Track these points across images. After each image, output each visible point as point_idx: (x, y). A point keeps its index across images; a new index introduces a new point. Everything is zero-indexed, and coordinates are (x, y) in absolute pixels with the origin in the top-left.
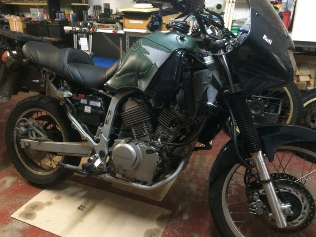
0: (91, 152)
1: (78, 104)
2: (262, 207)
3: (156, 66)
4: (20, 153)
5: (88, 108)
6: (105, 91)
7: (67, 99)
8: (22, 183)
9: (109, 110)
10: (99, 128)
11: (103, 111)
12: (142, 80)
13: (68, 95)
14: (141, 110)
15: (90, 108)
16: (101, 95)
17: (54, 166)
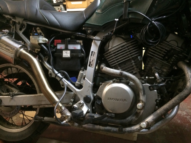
1: (54, 50)
5: (66, 53)
7: (43, 45)
9: (91, 51)
10: (81, 72)
13: (43, 41)
15: (69, 52)
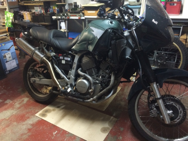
0: (66, 84)
1: (58, 59)
2: (157, 113)
3: (97, 38)
4: (31, 85)
6: (72, 52)
7: (53, 57)
8: (32, 101)
9: (74, 62)
10: (70, 71)
11: (71, 62)
12: (90, 46)
13: (53, 54)
14: (91, 62)
15: (64, 61)
16: (70, 54)
17: (48, 92)
